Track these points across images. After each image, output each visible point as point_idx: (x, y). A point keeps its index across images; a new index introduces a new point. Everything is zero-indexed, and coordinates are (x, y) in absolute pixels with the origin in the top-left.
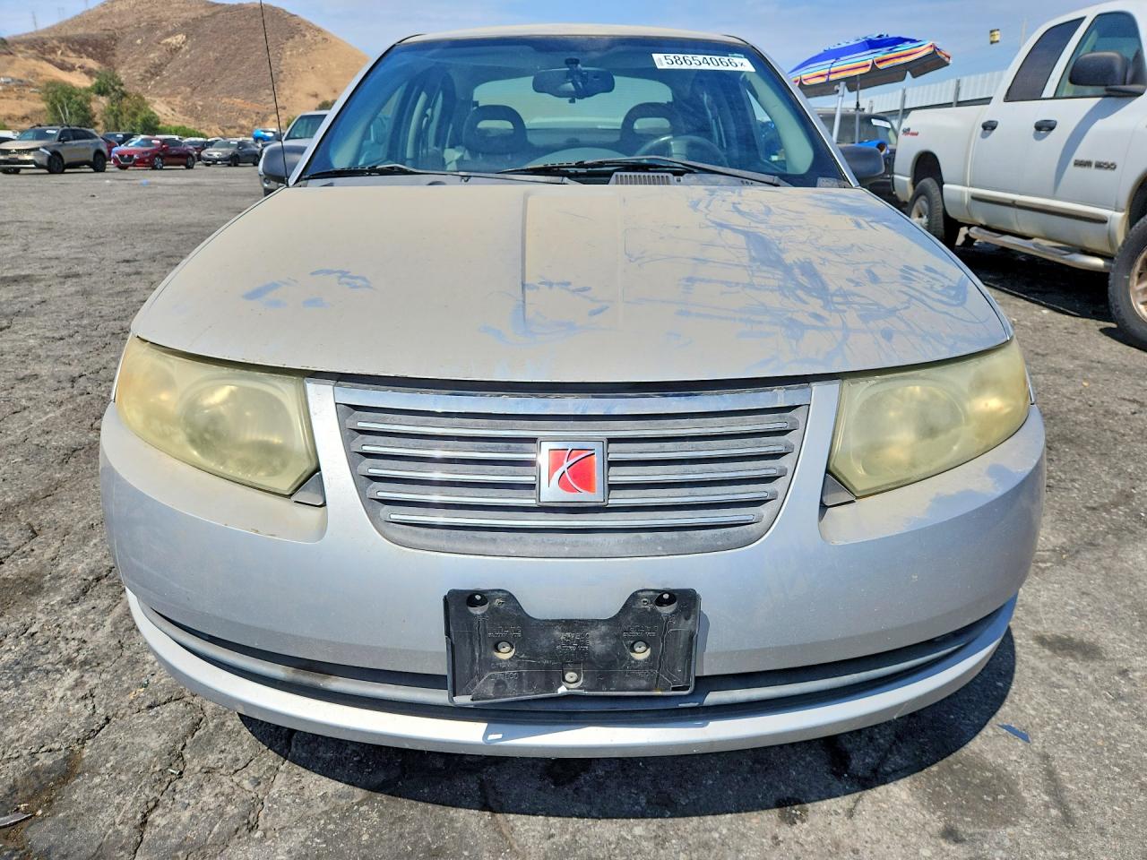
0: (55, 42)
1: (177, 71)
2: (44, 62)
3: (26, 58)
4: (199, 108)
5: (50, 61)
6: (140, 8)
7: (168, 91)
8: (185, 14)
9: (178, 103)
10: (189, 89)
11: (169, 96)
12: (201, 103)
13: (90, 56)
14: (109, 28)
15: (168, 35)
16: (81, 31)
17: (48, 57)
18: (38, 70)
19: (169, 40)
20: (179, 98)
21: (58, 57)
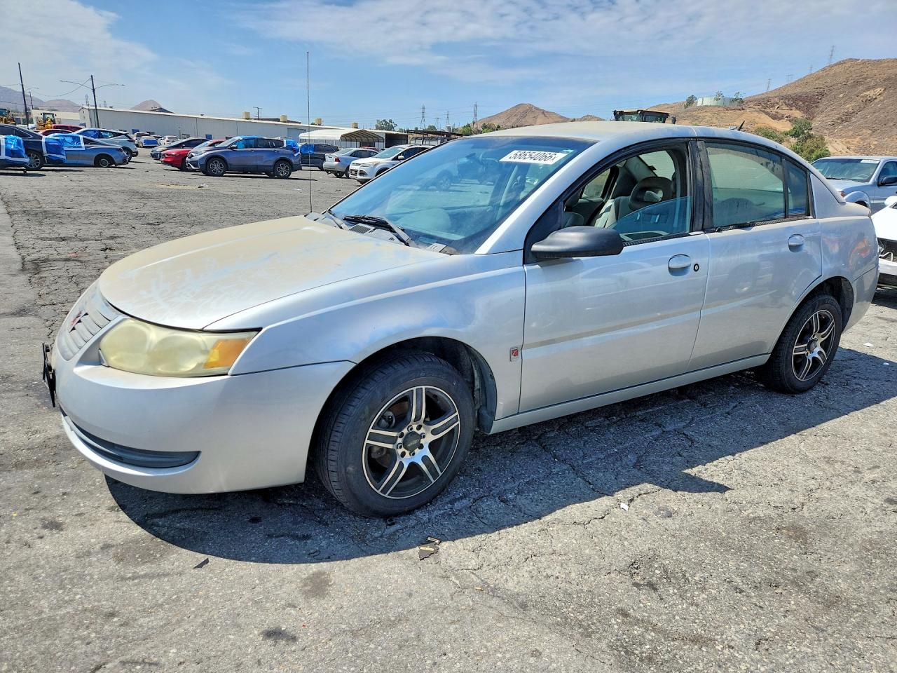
0: (776, 100)
1: (865, 117)
2: (763, 114)
3: (751, 112)
4: (873, 147)
5: (767, 113)
6: (853, 69)
7: (851, 133)
8: (890, 71)
9: (855, 142)
10: (869, 132)
11: (850, 137)
12: (876, 143)
13: (799, 108)
14: (821, 86)
15: (868, 89)
16: (798, 90)
17: (768, 110)
18: (757, 120)
19: (868, 93)
20: (858, 139)
21: (774, 111)
